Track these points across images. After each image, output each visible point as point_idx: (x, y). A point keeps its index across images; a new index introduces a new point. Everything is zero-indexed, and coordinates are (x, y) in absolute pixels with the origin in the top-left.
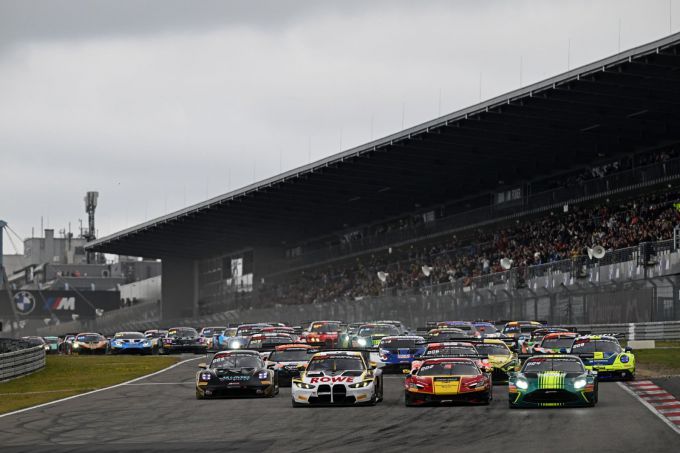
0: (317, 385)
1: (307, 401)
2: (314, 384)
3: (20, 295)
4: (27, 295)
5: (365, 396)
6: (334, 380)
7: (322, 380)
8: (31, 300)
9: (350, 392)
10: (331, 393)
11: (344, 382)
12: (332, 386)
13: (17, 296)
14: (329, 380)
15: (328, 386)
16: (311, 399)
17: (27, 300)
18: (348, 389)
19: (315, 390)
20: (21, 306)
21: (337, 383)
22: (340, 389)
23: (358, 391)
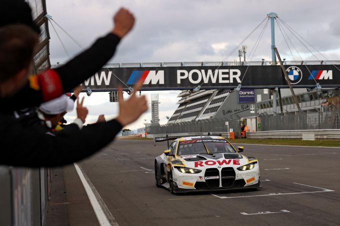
0: (204, 169)
1: (193, 187)
2: (199, 168)
3: (291, 69)
4: (296, 69)
5: (253, 179)
6: (220, 164)
7: (206, 163)
8: (299, 72)
9: (239, 175)
10: (220, 177)
11: (231, 165)
12: (220, 170)
13: (288, 70)
14: (215, 163)
15: (216, 169)
16: (198, 184)
17: (296, 73)
18: (237, 172)
19: (202, 174)
20: (291, 77)
21: (225, 166)
22: (229, 172)
23: (247, 174)
